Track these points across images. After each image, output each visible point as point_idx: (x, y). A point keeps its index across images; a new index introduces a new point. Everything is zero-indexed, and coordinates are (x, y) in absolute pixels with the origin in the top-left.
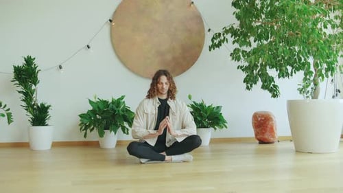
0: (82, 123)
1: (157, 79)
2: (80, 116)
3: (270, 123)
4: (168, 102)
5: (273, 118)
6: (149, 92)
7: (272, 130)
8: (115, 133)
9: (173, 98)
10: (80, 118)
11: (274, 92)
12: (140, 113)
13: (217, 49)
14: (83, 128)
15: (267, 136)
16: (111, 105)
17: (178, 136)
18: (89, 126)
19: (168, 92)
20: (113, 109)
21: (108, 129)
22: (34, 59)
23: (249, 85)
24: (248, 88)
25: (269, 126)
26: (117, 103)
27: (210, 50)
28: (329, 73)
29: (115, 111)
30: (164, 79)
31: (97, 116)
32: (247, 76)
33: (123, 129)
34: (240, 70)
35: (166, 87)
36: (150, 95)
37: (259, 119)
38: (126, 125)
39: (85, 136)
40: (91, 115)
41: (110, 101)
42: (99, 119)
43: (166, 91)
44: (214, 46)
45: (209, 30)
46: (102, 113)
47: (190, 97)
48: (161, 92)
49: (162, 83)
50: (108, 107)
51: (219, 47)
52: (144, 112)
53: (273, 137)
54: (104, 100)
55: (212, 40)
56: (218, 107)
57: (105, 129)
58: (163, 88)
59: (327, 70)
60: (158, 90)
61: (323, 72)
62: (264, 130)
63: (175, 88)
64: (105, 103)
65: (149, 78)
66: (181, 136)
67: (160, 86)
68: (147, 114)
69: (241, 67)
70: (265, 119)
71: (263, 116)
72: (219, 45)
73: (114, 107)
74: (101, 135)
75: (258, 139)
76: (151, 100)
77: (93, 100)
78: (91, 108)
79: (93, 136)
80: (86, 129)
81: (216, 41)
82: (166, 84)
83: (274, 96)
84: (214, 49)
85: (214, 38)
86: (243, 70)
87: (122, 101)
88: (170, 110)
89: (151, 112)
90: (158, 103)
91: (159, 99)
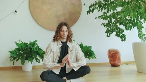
0: (12, 56)
1: (60, 29)
2: (10, 52)
3: (118, 55)
4: (67, 44)
5: (120, 53)
6: (54, 37)
7: (119, 59)
8: (32, 63)
9: (70, 41)
10: (10, 53)
11: (123, 38)
12: (49, 51)
13: (91, 13)
14: (12, 59)
15: (116, 62)
16: (29, 45)
17: (74, 67)
18: (16, 58)
19: (67, 37)
20: (30, 48)
21: (27, 60)
23: (108, 34)
24: (107, 36)
25: (117, 57)
26: (33, 44)
27: (87, 14)
29: (31, 49)
30: (65, 28)
31: (21, 52)
33: (36, 59)
34: (103, 26)
35: (66, 34)
36: (55, 39)
37: (112, 53)
38: (38, 57)
39: (13, 64)
40: (17, 51)
41: (29, 43)
42: (22, 54)
43: (66, 37)
44: (90, 11)
45: (84, 4)
46: (24, 50)
48: (62, 37)
49: (64, 31)
50: (27, 47)
52: (51, 51)
53: (120, 63)
54: (25, 42)
56: (90, 46)
57: (25, 60)
58: (64, 34)
60: (60, 36)
62: (115, 59)
63: (72, 34)
64: (26, 44)
66: (76, 67)
67: (62, 33)
68: (54, 52)
69: (104, 24)
70: (115, 53)
71: (114, 51)
72: (93, 11)
73: (31, 47)
74: (23, 63)
75: (111, 64)
76: (56, 43)
77: (18, 42)
78: (17, 47)
79: (18, 63)
80: (14, 60)
81: (91, 9)
82: (66, 32)
83: (122, 40)
84: (90, 13)
85: (90, 7)
86: (105, 26)
87: (36, 43)
88: (69, 49)
89: (56, 51)
90: (61, 44)
91: (61, 41)
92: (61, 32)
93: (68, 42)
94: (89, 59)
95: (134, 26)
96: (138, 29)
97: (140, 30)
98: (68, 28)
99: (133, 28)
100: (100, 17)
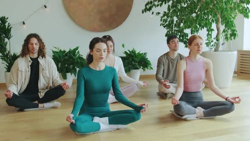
4: (39, 59)
13: (148, 12)
22: (7, 18)
27: (143, 12)
28: (233, 37)
30: (34, 40)
32: (168, 31)
35: (37, 47)
44: (146, 10)
47: (123, 46)
48: (32, 51)
49: (32, 44)
51: (149, 11)
55: (146, 6)
56: (145, 53)
58: (33, 48)
59: (231, 35)
61: (229, 36)
68: (21, 71)
72: (150, 9)
73: (72, 55)
81: (148, 7)
82: (36, 44)
83: (186, 47)
84: (146, 12)
85: (147, 4)
86: (164, 27)
87: (77, 51)
88: (40, 66)
89: (25, 69)
90: (30, 61)
91: (31, 58)
92: (29, 45)
94: (144, 70)
95: (202, 27)
96: (208, 30)
97: (210, 33)
100: (159, 13)
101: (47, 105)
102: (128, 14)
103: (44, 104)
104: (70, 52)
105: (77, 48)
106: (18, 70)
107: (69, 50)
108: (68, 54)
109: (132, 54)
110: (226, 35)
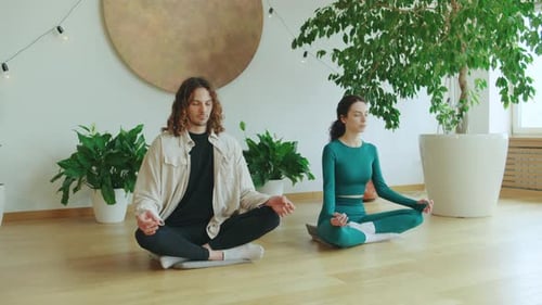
2: (59, 163)
4: (210, 140)
11: (392, 119)
12: (155, 166)
26: (130, 138)
27: (294, 47)
30: (202, 95)
32: (347, 92)
34: (333, 82)
39: (65, 201)
45: (271, 11)
47: (242, 126)
55: (303, 29)
58: (201, 113)
61: (510, 94)
65: (169, 92)
67: (194, 109)
68: (170, 166)
69: (334, 77)
83: (389, 126)
84: (301, 45)
86: (338, 82)
87: (139, 135)
88: (215, 154)
89: (179, 161)
90: (190, 143)
93: (213, 134)
94: (294, 181)
95: (420, 83)
97: (438, 97)
98: (212, 94)
99: (418, 89)
100: (322, 53)
101: (232, 254)
102: (252, 57)
103: (225, 251)
104: (121, 137)
105: (139, 129)
106: (162, 161)
107: (119, 132)
108: (118, 143)
109: (266, 143)
110: (504, 93)
